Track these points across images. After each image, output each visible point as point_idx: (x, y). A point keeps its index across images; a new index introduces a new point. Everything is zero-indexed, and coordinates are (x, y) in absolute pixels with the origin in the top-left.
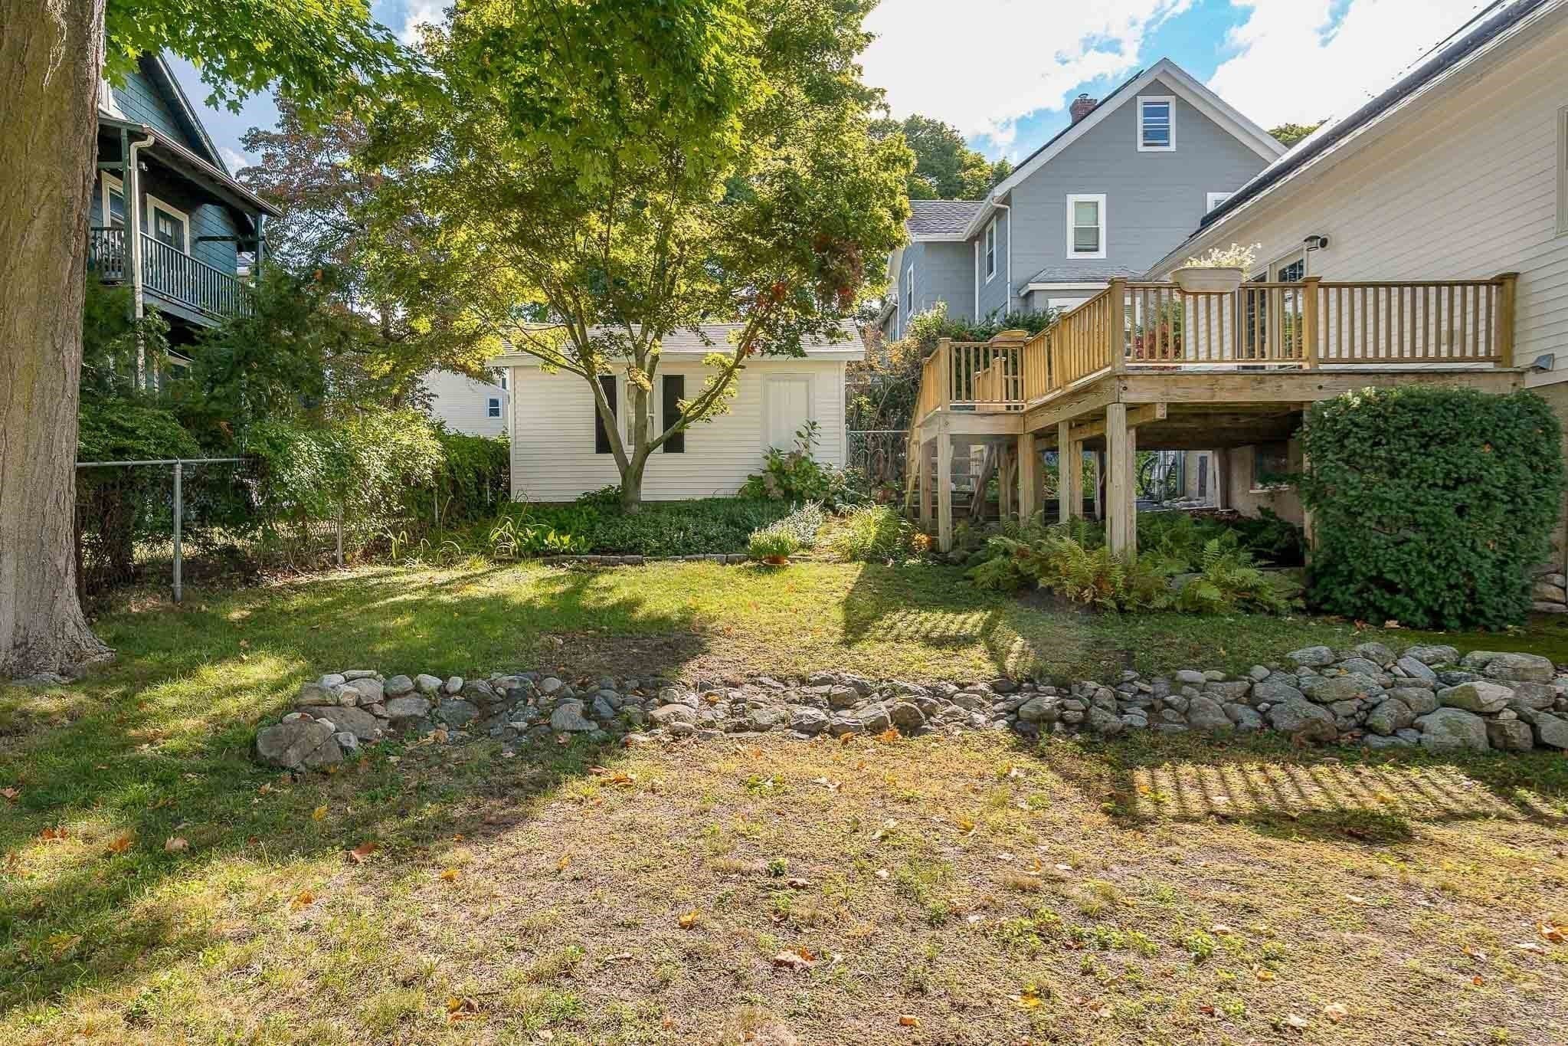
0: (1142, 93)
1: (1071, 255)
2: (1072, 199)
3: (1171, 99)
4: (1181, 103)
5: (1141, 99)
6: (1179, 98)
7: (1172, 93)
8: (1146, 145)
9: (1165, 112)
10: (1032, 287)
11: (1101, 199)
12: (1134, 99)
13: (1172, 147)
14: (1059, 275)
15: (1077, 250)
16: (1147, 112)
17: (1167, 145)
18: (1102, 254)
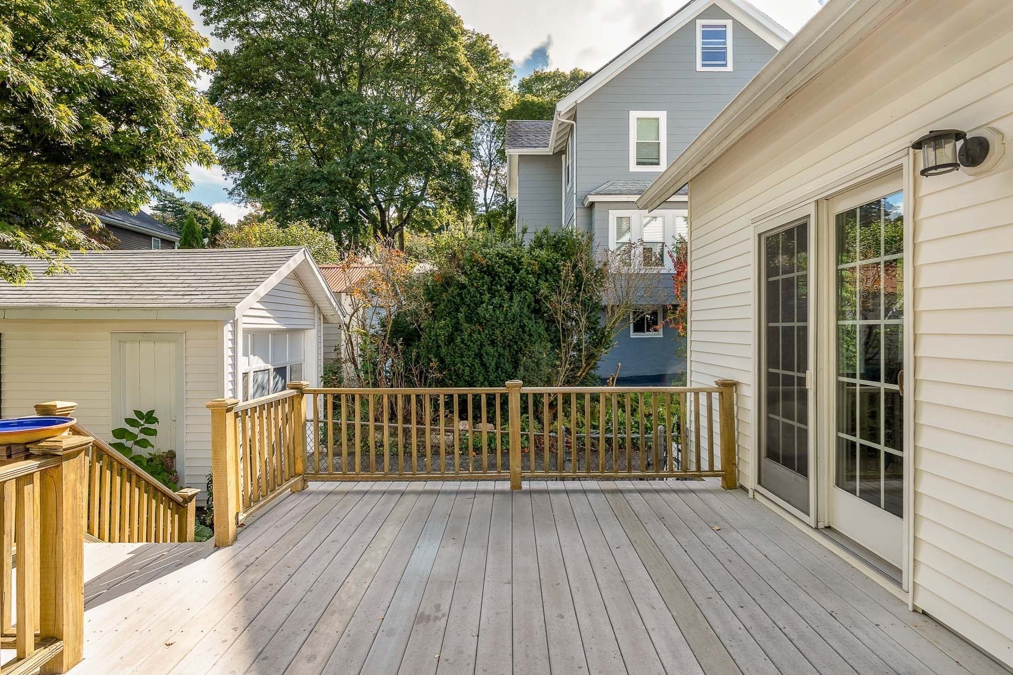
0: (700, 17)
1: (634, 168)
2: (634, 115)
3: (729, 23)
4: (737, 25)
5: (700, 22)
6: (735, 22)
7: (728, 17)
8: (704, 65)
9: (723, 35)
10: (592, 198)
11: (662, 115)
12: (693, 22)
13: (730, 68)
14: (620, 187)
15: (638, 163)
16: (706, 35)
17: (725, 65)
18: (663, 167)
